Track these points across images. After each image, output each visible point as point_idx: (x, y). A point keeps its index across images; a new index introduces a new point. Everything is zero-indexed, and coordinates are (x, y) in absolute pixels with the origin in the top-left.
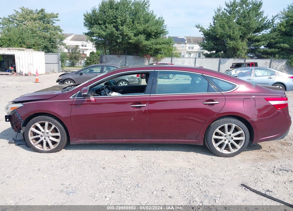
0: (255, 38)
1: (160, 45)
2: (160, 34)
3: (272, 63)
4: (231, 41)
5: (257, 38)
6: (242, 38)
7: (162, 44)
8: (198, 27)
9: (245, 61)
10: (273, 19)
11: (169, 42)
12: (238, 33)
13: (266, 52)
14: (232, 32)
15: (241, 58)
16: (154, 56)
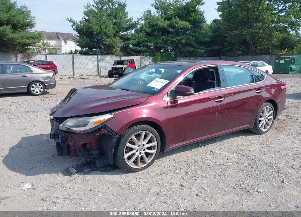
0: (126, 36)
1: (27, 39)
2: (27, 26)
3: (142, 61)
4: (107, 38)
5: (127, 37)
6: (115, 36)
7: (30, 38)
8: (70, 20)
9: (120, 58)
10: (138, 21)
11: (39, 36)
12: (112, 32)
13: (136, 50)
14: (108, 30)
15: (117, 55)
16: (22, 52)
